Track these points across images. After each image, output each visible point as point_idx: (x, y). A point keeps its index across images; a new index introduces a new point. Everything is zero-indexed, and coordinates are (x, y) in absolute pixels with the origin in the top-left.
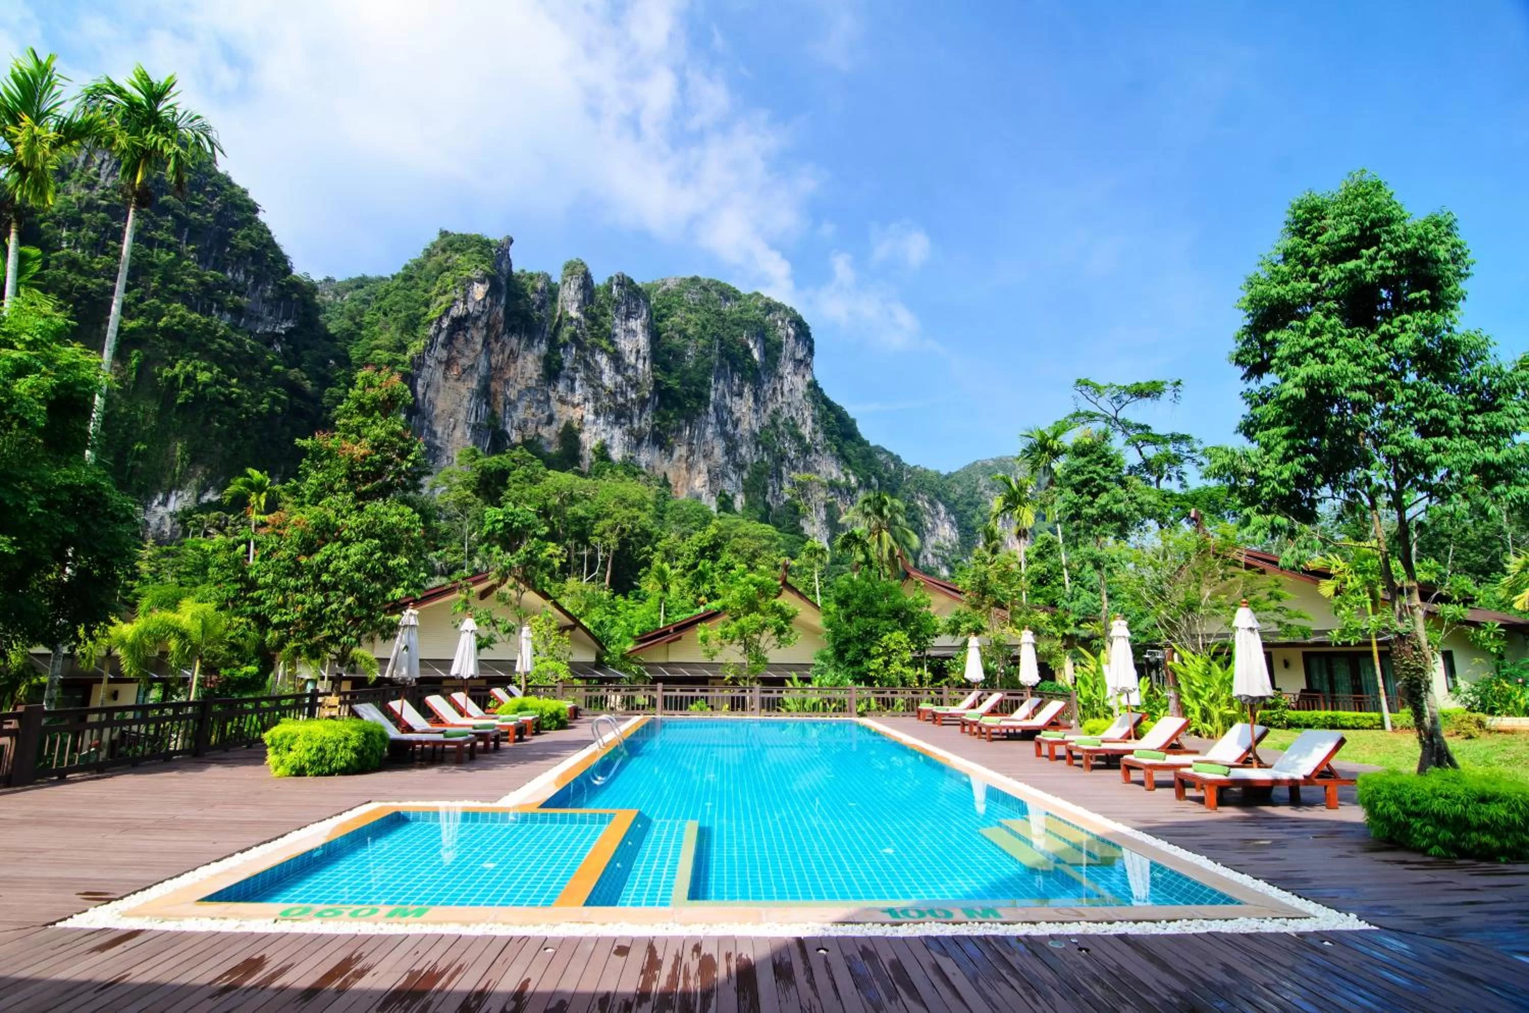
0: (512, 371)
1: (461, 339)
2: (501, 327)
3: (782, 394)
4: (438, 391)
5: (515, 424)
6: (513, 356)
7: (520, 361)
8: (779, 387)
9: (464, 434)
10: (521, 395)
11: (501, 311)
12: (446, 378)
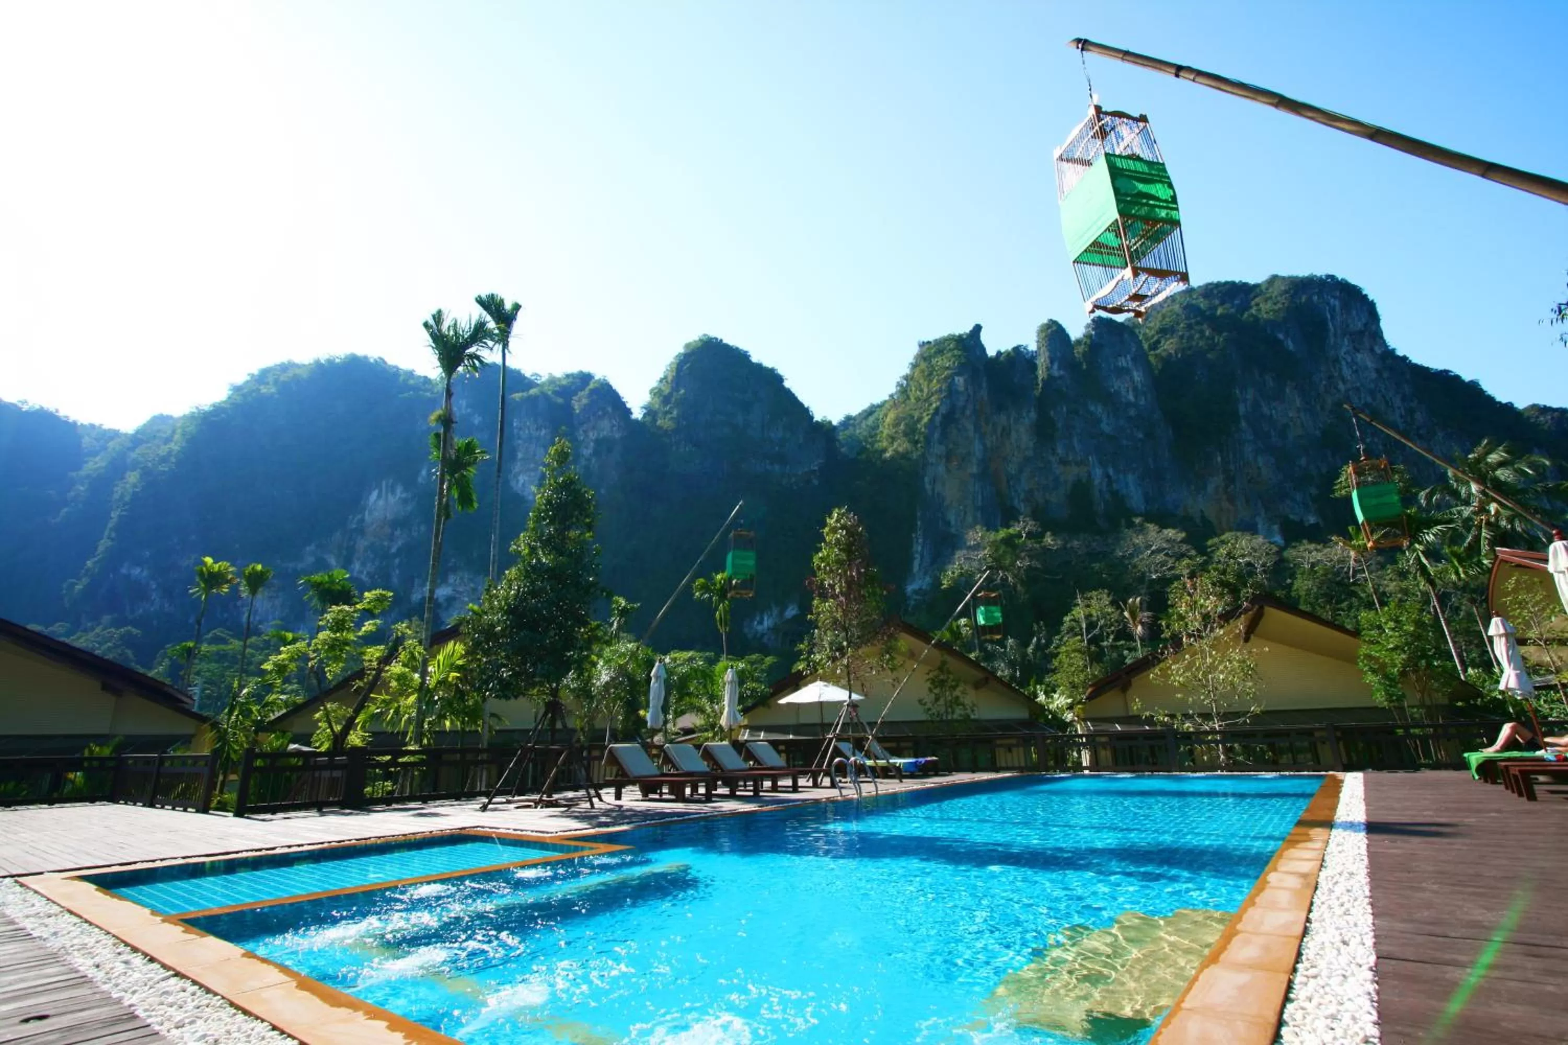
0: (1008, 447)
2: (988, 409)
3: (1344, 381)
4: (943, 484)
6: (1006, 433)
7: (1013, 434)
8: (1336, 373)
10: (1021, 467)
11: (984, 395)
12: (948, 471)
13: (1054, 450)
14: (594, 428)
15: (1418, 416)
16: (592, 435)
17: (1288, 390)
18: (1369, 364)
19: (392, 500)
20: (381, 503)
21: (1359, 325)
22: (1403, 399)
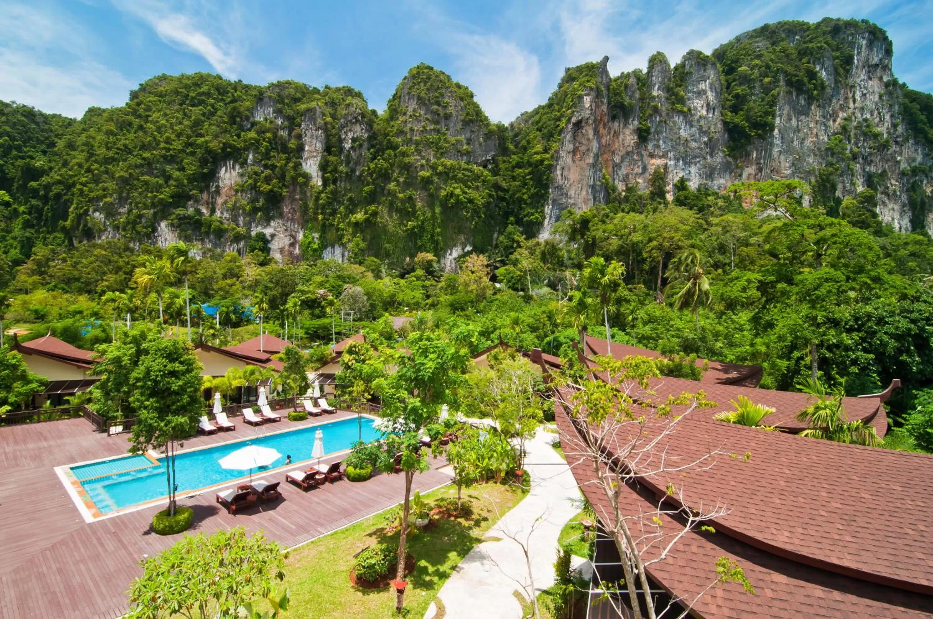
0: (617, 144)
1: (580, 135)
2: (606, 118)
3: (854, 101)
4: (569, 170)
5: (621, 178)
6: (616, 134)
7: (621, 136)
8: (850, 95)
9: (587, 192)
10: (623, 159)
11: (605, 108)
12: (574, 161)
13: (646, 147)
14: (350, 130)
15: (900, 129)
16: (350, 135)
17: (813, 108)
18: (876, 89)
19: (234, 174)
20: (228, 175)
21: (876, 60)
22: (892, 116)
